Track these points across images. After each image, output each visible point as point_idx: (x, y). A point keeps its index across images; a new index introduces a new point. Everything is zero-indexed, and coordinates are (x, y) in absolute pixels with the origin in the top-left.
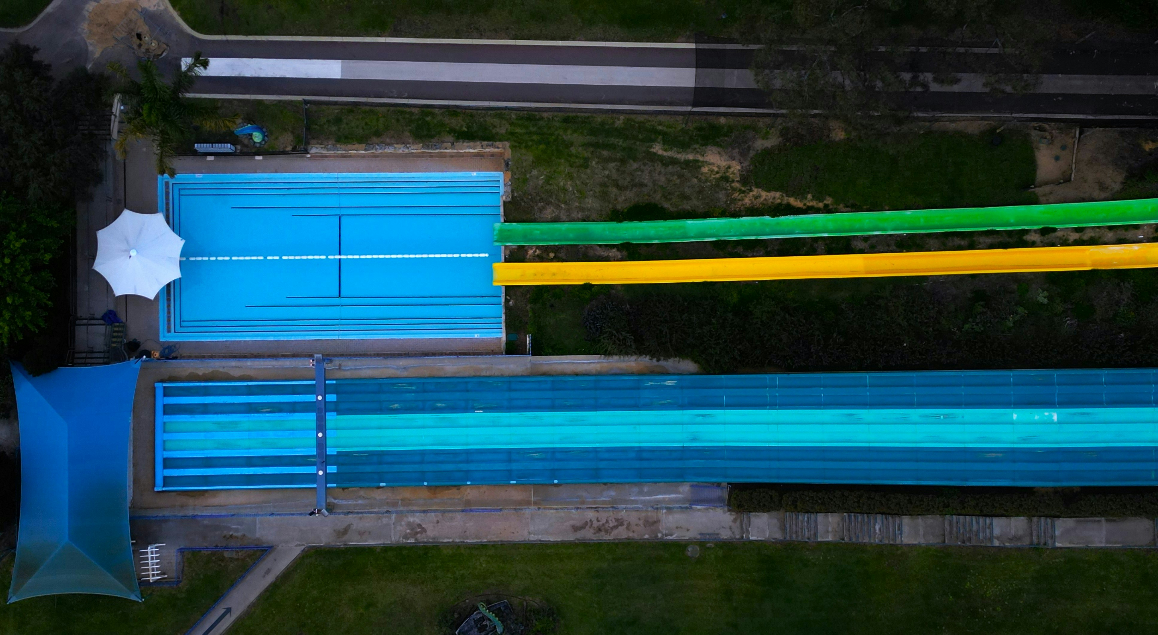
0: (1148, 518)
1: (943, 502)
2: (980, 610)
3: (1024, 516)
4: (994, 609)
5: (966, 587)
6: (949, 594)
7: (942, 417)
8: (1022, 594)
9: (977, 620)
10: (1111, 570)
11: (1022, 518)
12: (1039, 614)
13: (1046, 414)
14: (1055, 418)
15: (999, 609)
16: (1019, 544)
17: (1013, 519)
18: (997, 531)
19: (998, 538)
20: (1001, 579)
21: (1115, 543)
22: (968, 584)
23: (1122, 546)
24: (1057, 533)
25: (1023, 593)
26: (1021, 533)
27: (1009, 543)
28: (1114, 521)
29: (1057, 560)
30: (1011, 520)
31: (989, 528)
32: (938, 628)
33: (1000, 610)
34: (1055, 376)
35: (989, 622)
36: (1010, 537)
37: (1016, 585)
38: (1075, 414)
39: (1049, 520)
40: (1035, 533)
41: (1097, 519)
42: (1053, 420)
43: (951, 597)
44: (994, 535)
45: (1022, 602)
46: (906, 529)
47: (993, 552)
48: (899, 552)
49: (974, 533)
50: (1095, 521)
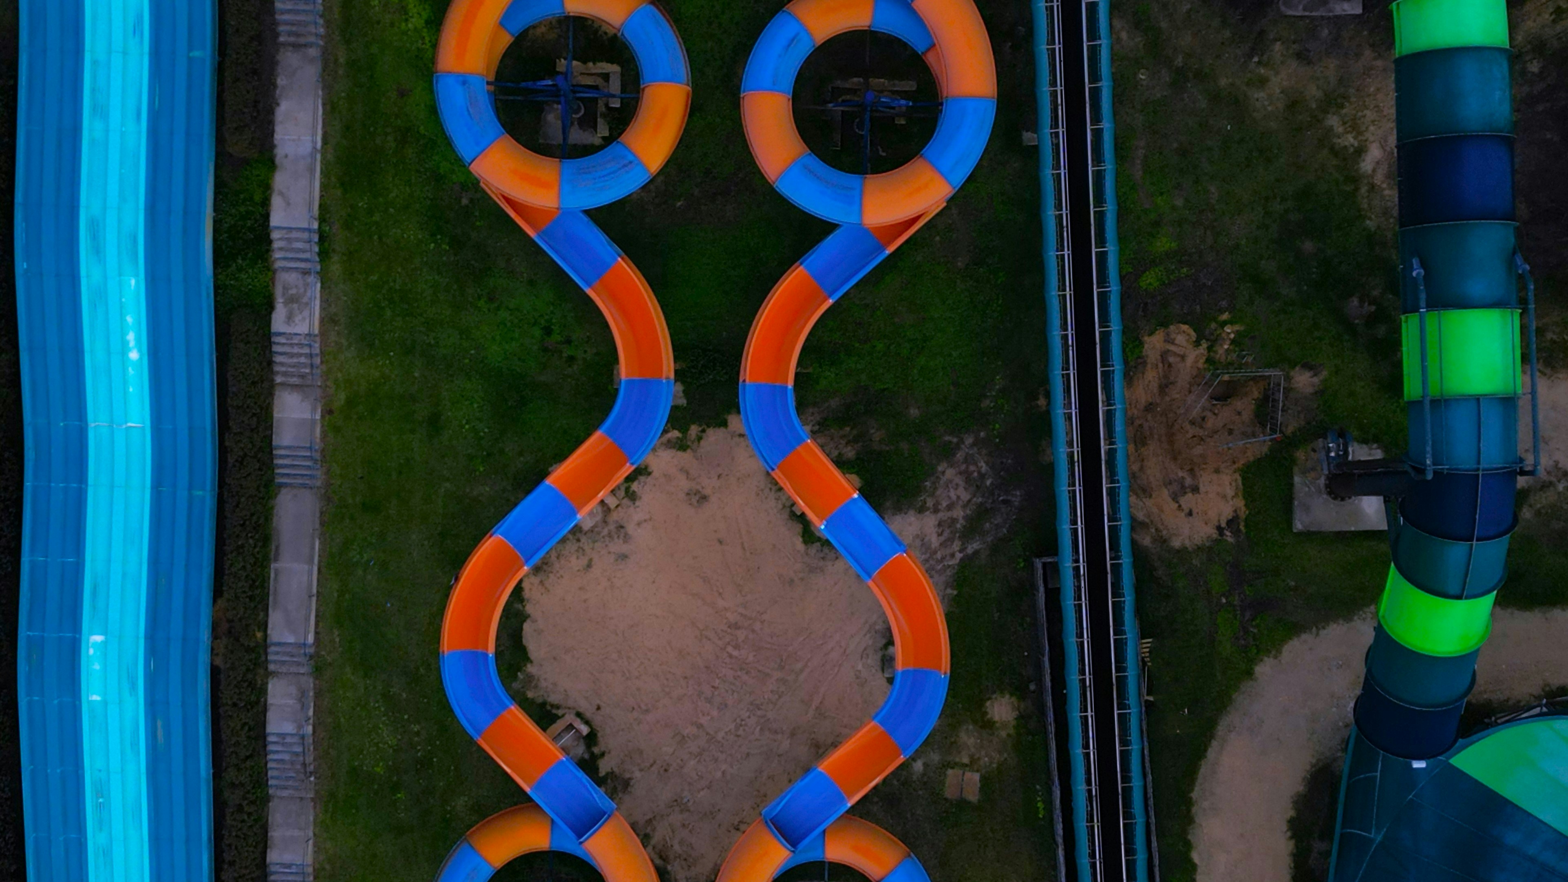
0: (276, 494)
1: (233, 813)
2: (419, 754)
3: (267, 683)
4: (418, 734)
5: (382, 773)
6: (394, 798)
7: (101, 800)
8: (391, 693)
9: (435, 760)
10: (355, 560)
11: (270, 686)
12: (422, 671)
13: (91, 651)
14: (98, 638)
15: (416, 728)
16: (311, 694)
17: (270, 701)
18: (289, 728)
19: (300, 727)
20: (368, 723)
21: (313, 548)
22: (378, 769)
23: (320, 539)
24: (291, 639)
25: (390, 691)
26: (293, 690)
27: (309, 709)
28: (277, 547)
29: (337, 640)
30: (272, 704)
31: (284, 739)
32: (448, 816)
33: (417, 726)
34: (31, 634)
35: (438, 743)
36: (298, 706)
37: (377, 702)
38: (94, 608)
39: (272, 649)
40: (293, 669)
41: (272, 575)
42: (102, 642)
43: (399, 795)
44: (294, 732)
45: (404, 695)
46: (287, 858)
47: (324, 734)
48: (328, 867)
49: (294, 758)
50: (276, 579)
